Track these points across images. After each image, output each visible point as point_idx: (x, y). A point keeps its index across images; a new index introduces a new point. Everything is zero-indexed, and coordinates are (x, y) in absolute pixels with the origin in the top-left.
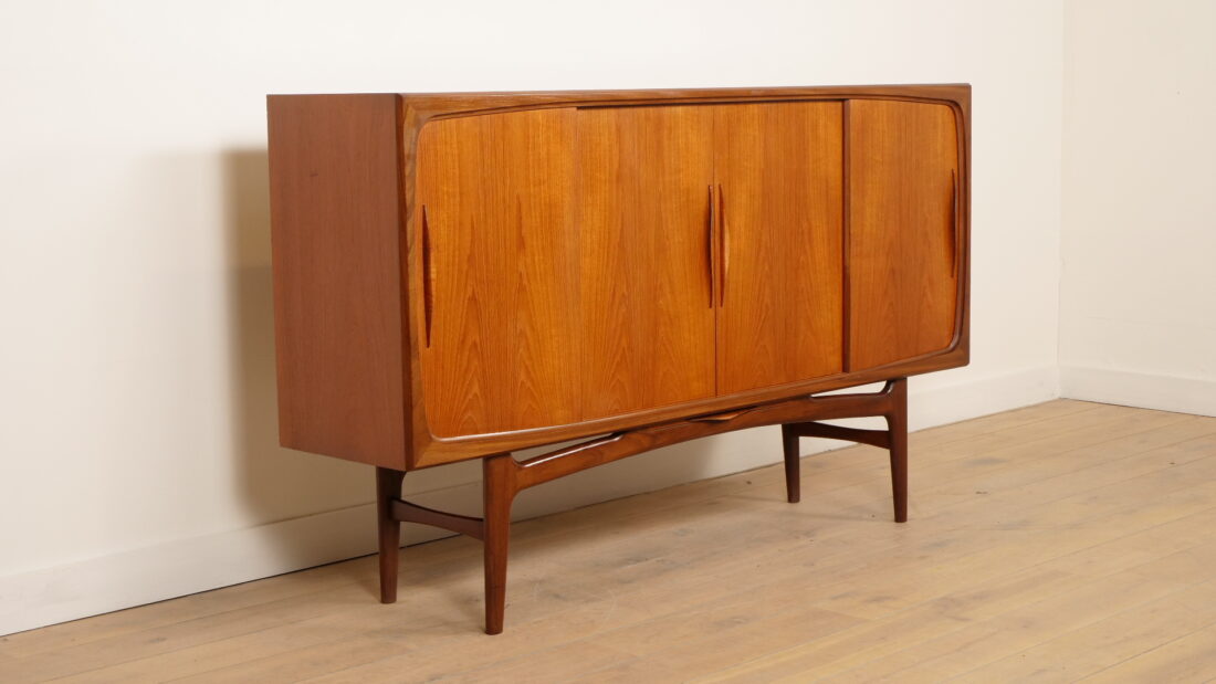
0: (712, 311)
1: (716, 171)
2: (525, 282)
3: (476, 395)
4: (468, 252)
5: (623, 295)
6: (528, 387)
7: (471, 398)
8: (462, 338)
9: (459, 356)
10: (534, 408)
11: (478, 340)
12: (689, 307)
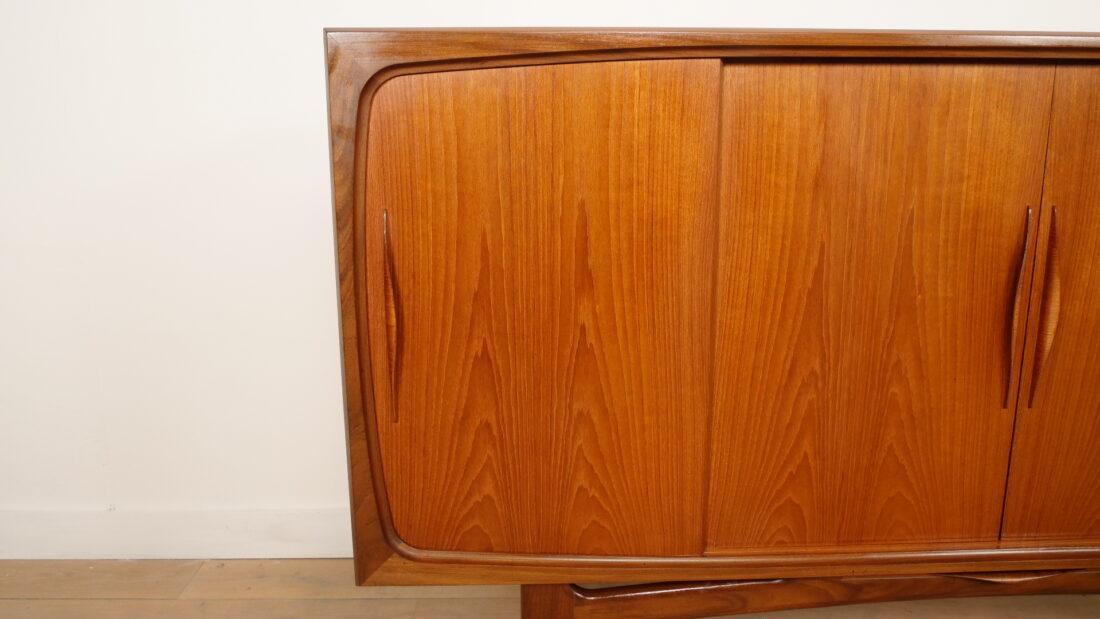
0: (1007, 415)
1: (1047, 183)
2: (591, 339)
3: (488, 498)
4: (475, 286)
5: (813, 373)
6: (593, 496)
7: (480, 500)
8: (461, 414)
9: (456, 440)
10: (604, 527)
11: (493, 421)
12: (957, 403)
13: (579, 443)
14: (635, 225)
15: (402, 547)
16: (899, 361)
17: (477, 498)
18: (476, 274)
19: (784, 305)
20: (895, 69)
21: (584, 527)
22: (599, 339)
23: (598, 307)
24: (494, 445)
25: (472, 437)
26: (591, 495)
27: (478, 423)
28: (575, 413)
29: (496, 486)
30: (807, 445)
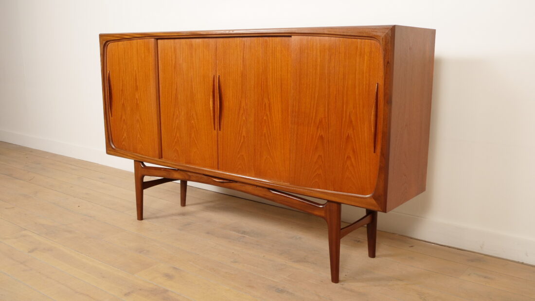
0: (216, 132)
8: (121, 116)
9: (120, 123)
12: (205, 127)
13: (138, 126)
14: (143, 76)
15: (113, 146)
16: (193, 114)
18: (121, 85)
22: (139, 102)
23: (139, 94)
24: (126, 124)
25: (122, 122)
26: (140, 139)
27: (123, 119)
28: (137, 119)
29: (126, 134)
30: (178, 135)
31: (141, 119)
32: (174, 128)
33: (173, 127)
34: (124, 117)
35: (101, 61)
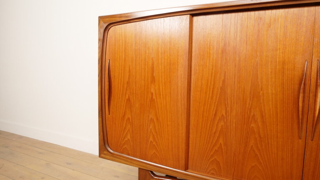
0: (301, 142)
1: (314, 51)
2: (154, 97)
4: (127, 80)
6: (154, 145)
7: (127, 140)
8: (123, 115)
9: (122, 122)
10: (157, 155)
11: (130, 117)
12: (279, 134)
13: (151, 128)
14: (166, 64)
15: (109, 149)
16: (254, 115)
17: (126, 139)
18: (127, 77)
19: (213, 92)
20: (249, 13)
21: (152, 153)
22: (156, 97)
23: (156, 88)
24: (130, 124)
25: (125, 121)
26: (154, 144)
27: (127, 118)
28: (150, 118)
29: (131, 136)
30: (221, 141)
31: (157, 119)
32: (215, 133)
33: (214, 130)
34: (128, 115)
35: (99, 48)
